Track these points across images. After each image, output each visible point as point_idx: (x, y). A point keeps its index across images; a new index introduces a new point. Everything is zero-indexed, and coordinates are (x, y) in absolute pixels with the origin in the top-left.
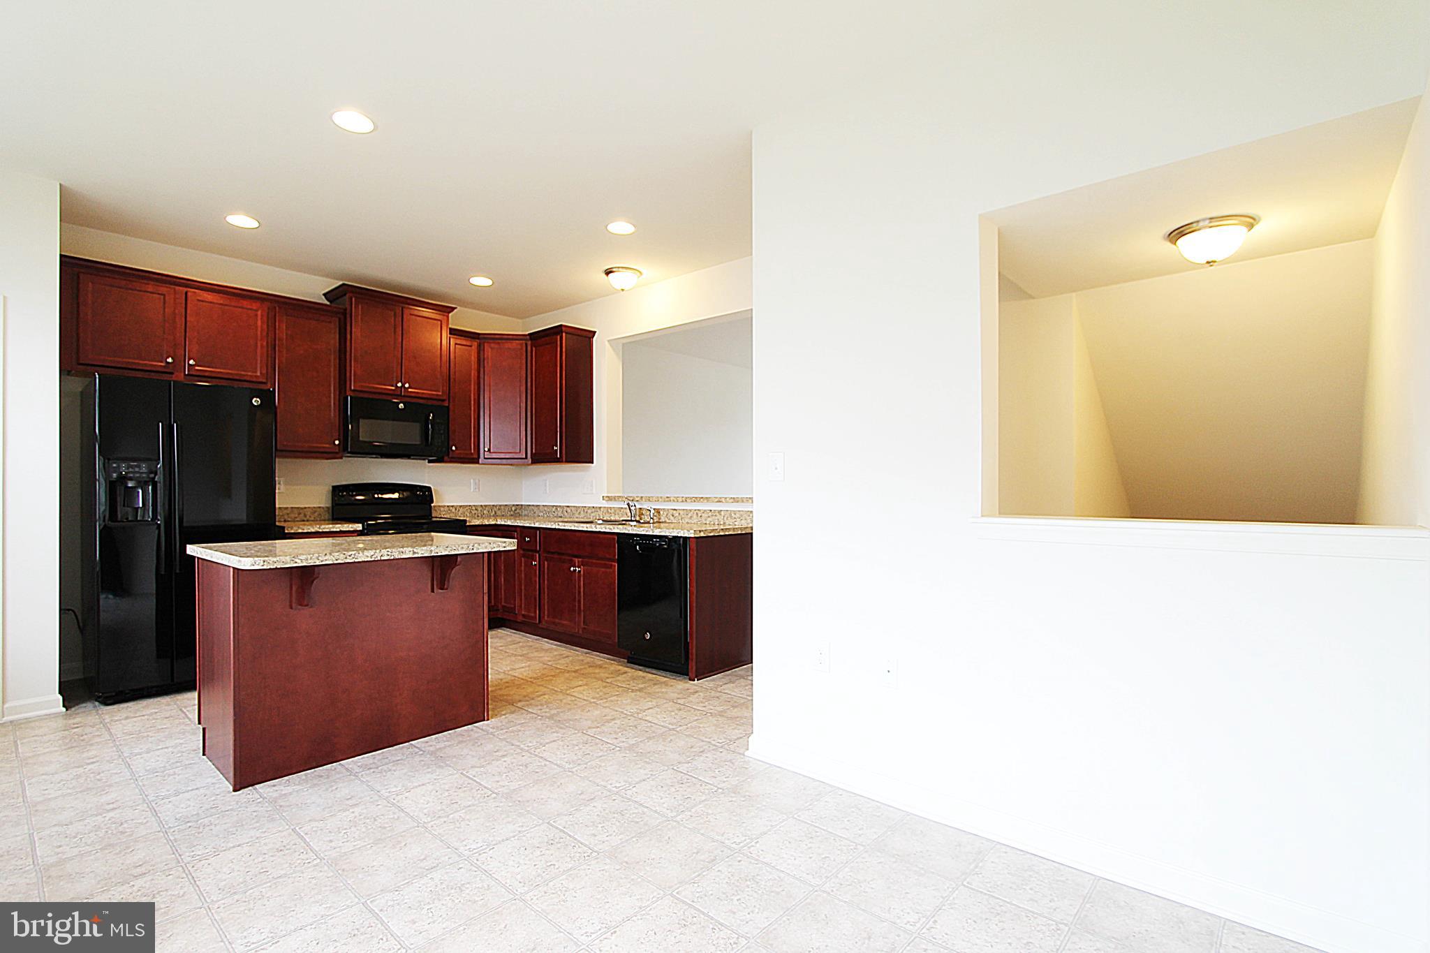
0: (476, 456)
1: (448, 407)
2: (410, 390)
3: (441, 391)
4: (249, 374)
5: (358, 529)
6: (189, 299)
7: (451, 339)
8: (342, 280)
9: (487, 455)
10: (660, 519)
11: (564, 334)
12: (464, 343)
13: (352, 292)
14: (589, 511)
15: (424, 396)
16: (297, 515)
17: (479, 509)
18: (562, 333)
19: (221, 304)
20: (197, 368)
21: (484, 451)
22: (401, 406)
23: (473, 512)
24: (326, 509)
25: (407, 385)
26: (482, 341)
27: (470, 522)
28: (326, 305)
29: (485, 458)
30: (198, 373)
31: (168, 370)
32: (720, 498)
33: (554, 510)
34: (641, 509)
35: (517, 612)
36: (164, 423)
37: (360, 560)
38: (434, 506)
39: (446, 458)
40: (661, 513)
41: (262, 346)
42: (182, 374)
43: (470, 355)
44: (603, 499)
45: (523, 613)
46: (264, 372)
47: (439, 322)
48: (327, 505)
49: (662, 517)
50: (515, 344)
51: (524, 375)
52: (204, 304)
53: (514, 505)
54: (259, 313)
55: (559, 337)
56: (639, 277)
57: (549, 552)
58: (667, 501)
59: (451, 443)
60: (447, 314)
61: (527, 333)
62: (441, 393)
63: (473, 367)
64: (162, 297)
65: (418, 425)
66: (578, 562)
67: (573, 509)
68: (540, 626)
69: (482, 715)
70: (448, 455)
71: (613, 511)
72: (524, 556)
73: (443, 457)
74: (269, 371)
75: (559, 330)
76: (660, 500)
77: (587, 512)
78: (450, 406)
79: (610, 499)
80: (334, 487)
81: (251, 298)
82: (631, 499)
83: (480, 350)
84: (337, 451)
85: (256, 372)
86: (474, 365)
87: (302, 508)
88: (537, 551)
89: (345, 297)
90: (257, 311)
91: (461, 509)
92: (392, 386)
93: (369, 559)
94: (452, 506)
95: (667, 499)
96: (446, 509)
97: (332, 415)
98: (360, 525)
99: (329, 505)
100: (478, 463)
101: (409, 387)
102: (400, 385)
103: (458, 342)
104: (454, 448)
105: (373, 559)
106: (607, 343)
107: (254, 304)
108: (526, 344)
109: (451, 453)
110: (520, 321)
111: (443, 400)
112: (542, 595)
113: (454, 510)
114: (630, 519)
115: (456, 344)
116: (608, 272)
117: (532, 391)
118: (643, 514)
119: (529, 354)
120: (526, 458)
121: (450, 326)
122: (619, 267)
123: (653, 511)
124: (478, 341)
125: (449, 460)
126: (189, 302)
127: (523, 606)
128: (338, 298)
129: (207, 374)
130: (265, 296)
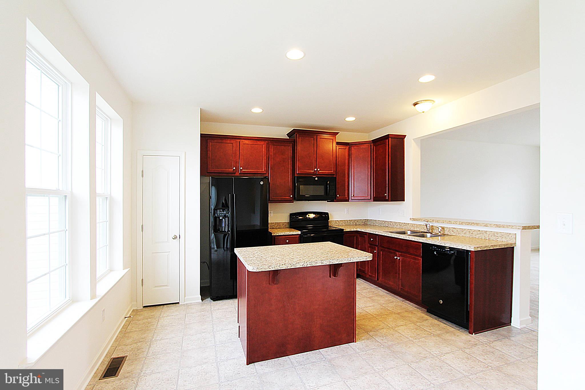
0: (347, 199)
1: (336, 177)
2: (320, 171)
3: (333, 170)
4: (260, 171)
5: (299, 234)
6: (241, 143)
7: (337, 147)
8: (293, 127)
9: (353, 198)
10: (444, 232)
11: (390, 138)
12: (343, 148)
13: (297, 132)
14: (402, 225)
15: (326, 173)
16: (277, 226)
17: (349, 222)
18: (389, 138)
19: (251, 144)
20: (243, 170)
21: (351, 196)
22: (316, 179)
23: (346, 223)
24: (287, 223)
25: (319, 170)
26: (350, 146)
27: (345, 230)
28: (288, 139)
29: (352, 199)
30: (244, 172)
31: (234, 172)
32: (487, 224)
33: (383, 223)
34: (432, 226)
35: (366, 273)
36: (231, 194)
37: (297, 267)
38: (330, 221)
39: (335, 200)
40: (445, 229)
41: (265, 159)
42: (238, 173)
43: (345, 153)
44: (410, 220)
45: (369, 274)
46: (265, 169)
47: (332, 140)
48: (288, 222)
49: (446, 232)
50: (365, 146)
51: (370, 160)
52: (246, 145)
53: (364, 220)
54: (264, 146)
55: (387, 140)
56: (433, 104)
57: (383, 247)
58: (450, 223)
59: (337, 194)
60: (335, 136)
61: (371, 140)
62: (332, 172)
63: (346, 159)
64: (232, 144)
65: (323, 187)
66: (399, 254)
67: (393, 223)
68: (378, 281)
69: (353, 339)
70: (336, 199)
71: (415, 226)
72: (370, 247)
73: (333, 200)
74: (267, 169)
75: (387, 137)
76: (445, 222)
77: (401, 225)
78: (337, 177)
79: (414, 220)
80: (290, 214)
81: (261, 140)
82: (427, 221)
83: (349, 150)
84: (292, 200)
85: (263, 170)
86: (347, 157)
87: (279, 223)
88: (376, 246)
89: (294, 135)
90: (263, 145)
91: (341, 222)
92: (313, 170)
93: (302, 267)
94: (337, 221)
95: (449, 222)
96: (335, 222)
97: (290, 184)
98: (300, 232)
99: (289, 221)
100: (349, 201)
101: (320, 170)
102: (316, 170)
103: (340, 148)
104: (338, 196)
105: (303, 266)
106: (412, 140)
107: (262, 143)
108: (371, 145)
109: (337, 197)
110: (367, 134)
111: (334, 175)
112: (379, 267)
113: (338, 223)
114: (426, 231)
115: (339, 149)
116: (415, 104)
117: (373, 167)
118: (433, 229)
119: (372, 151)
120: (371, 199)
121: (337, 141)
122: (421, 101)
123: (440, 228)
124: (348, 146)
125: (336, 201)
126: (240, 145)
127: (369, 270)
128: (292, 135)
129: (246, 172)
130: (266, 139)
